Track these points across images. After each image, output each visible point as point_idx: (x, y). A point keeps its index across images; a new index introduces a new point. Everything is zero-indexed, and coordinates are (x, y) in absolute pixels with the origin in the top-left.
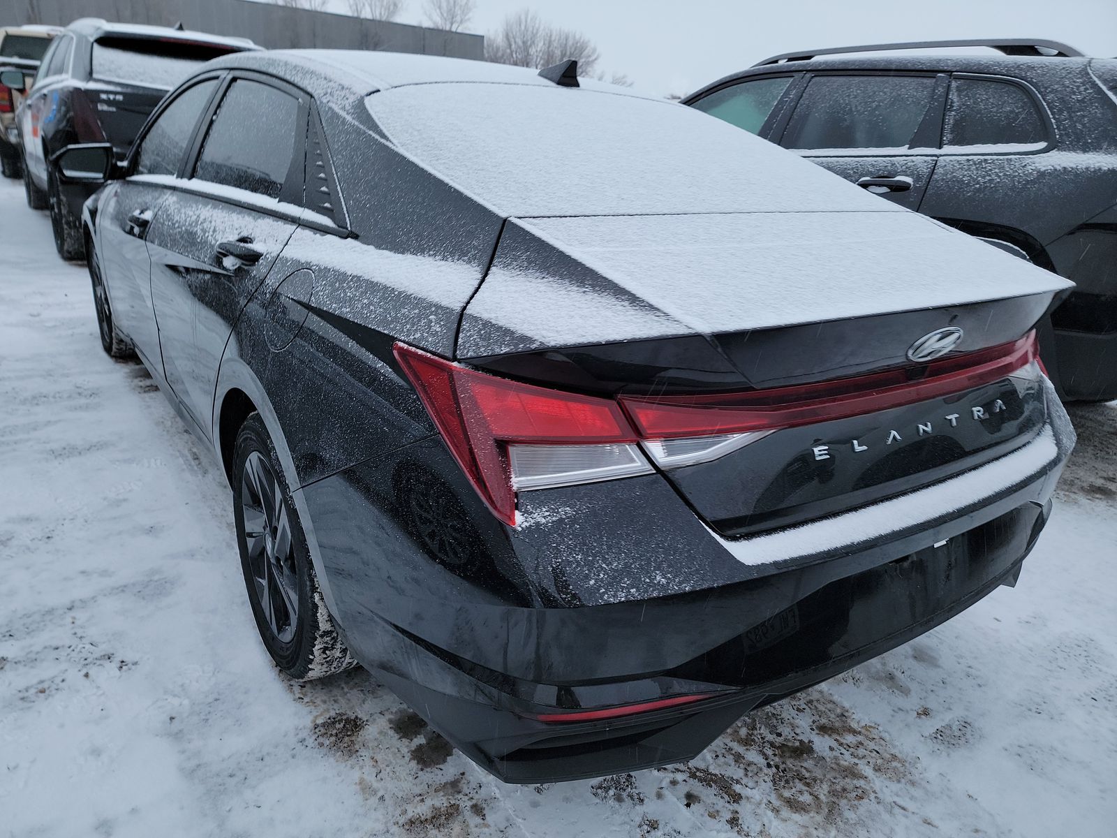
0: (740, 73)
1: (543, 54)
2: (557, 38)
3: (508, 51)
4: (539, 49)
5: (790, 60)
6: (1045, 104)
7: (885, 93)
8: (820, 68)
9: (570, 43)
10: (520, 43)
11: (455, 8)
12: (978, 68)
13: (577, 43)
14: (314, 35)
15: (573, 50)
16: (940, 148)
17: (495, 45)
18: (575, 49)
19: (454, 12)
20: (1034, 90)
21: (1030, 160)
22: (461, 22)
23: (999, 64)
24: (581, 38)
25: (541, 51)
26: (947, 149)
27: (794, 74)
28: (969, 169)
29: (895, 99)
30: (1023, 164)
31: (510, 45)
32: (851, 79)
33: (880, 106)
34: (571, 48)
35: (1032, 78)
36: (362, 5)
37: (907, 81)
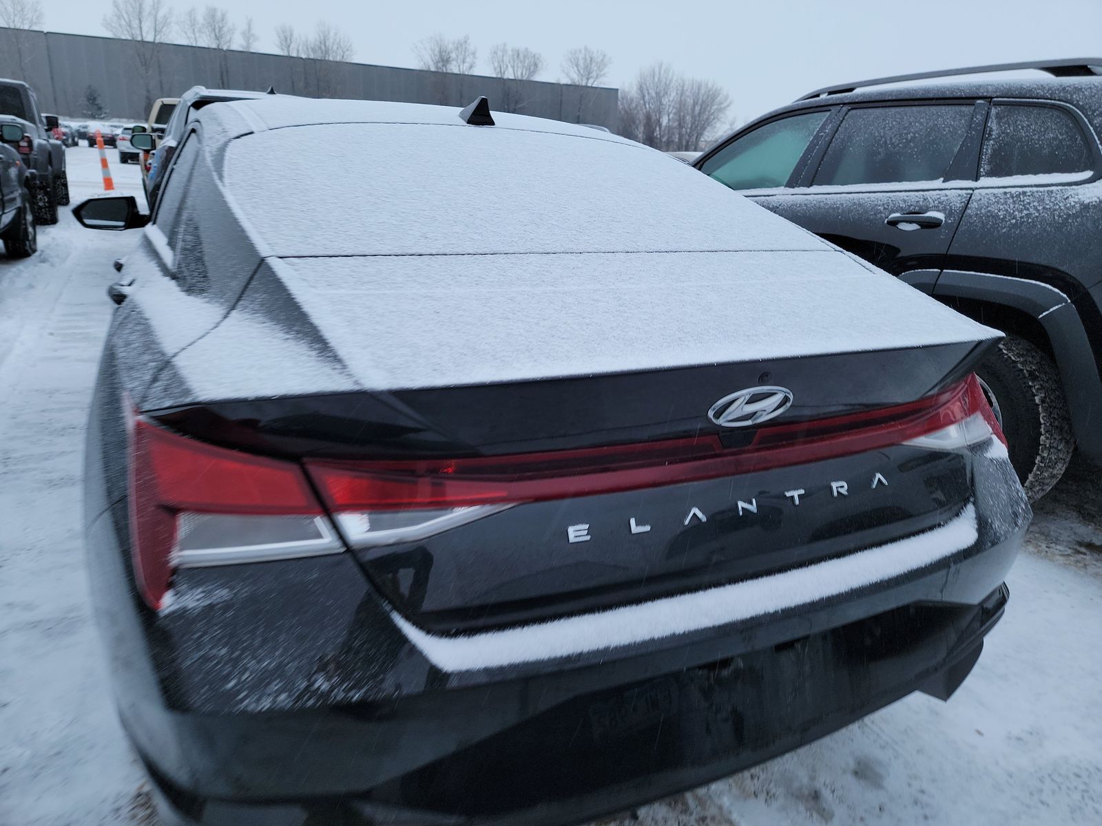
0: (780, 109)
1: (675, 103)
2: (690, 87)
3: (642, 102)
4: (671, 99)
5: (830, 93)
6: (1091, 128)
7: (921, 124)
8: (857, 100)
9: (703, 91)
10: (654, 94)
11: (591, 64)
12: (1019, 93)
13: (709, 91)
14: (461, 96)
15: (705, 98)
16: (977, 179)
17: (629, 97)
18: (707, 98)
19: (591, 68)
20: (1080, 113)
21: (1073, 192)
22: (597, 77)
23: (1043, 88)
24: (713, 86)
25: (673, 100)
26: (984, 181)
27: (831, 108)
28: (1006, 203)
29: (931, 129)
30: (1065, 197)
31: (644, 97)
32: (887, 110)
33: (916, 137)
34: (703, 96)
35: (1078, 101)
36: (505, 66)
37: (944, 109)
